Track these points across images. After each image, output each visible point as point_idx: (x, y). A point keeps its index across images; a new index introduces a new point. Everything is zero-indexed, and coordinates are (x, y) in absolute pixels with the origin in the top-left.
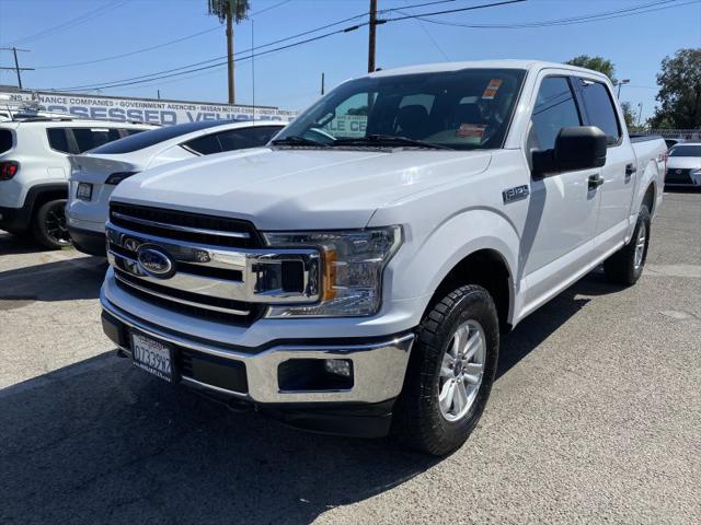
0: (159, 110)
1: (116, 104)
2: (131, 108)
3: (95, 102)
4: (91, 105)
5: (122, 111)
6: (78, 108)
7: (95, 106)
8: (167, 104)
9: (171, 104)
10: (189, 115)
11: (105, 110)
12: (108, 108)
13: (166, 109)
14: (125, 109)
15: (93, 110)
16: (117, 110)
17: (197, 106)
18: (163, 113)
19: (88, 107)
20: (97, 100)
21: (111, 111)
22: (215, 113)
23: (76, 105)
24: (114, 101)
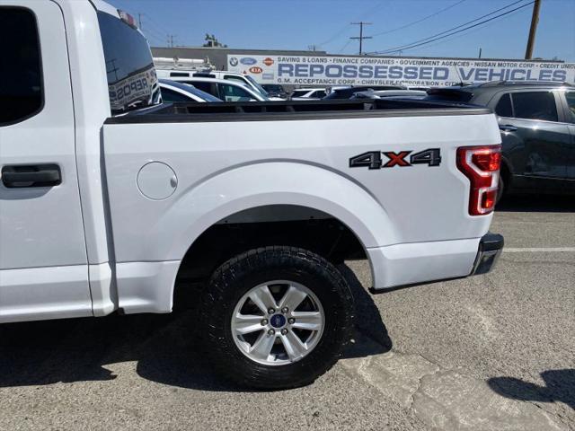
0: (434, 66)
1: (397, 62)
2: (408, 65)
3: (379, 61)
4: (376, 64)
5: (401, 69)
6: (365, 67)
7: (379, 65)
8: (441, 61)
9: (445, 61)
10: (462, 70)
11: (386, 68)
12: (389, 66)
13: (440, 66)
14: (404, 66)
15: (377, 68)
16: (396, 67)
17: (471, 62)
18: (436, 69)
19: (373, 65)
20: (381, 59)
21: (391, 68)
22: (489, 68)
23: (364, 64)
24: (395, 60)
